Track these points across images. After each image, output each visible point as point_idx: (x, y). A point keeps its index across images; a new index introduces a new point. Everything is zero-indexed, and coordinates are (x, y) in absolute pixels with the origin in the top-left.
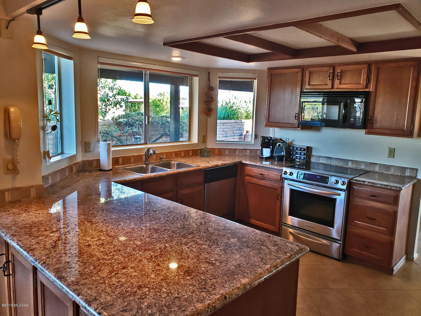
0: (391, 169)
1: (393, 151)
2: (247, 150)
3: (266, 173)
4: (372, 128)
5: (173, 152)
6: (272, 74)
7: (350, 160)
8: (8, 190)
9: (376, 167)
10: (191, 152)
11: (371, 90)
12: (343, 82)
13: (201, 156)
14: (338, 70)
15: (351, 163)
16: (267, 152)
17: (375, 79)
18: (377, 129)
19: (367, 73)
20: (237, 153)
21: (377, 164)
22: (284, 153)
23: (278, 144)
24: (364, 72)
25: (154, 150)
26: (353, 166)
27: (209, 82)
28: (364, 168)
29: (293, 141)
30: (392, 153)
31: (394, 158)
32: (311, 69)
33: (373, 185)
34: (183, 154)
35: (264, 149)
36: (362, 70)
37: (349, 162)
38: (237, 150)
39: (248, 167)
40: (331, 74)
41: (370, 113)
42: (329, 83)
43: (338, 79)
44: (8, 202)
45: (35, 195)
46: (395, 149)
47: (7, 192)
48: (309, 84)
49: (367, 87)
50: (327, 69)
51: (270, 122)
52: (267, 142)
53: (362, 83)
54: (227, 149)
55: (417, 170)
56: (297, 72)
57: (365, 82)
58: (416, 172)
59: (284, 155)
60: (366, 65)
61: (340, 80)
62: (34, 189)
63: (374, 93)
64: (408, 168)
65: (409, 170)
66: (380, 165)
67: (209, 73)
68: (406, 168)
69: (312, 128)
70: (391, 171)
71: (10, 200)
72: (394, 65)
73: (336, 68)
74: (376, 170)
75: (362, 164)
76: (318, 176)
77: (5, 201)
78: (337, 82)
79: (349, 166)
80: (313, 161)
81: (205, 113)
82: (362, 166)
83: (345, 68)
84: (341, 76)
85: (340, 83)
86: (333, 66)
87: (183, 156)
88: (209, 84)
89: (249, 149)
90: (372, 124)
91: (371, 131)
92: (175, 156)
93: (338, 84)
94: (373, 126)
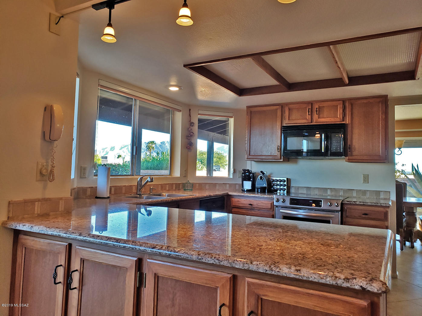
0: (367, 194)
1: (367, 177)
2: (227, 185)
3: (255, 203)
4: (352, 155)
5: (159, 184)
6: (251, 112)
7: (329, 188)
8: (39, 200)
9: (353, 193)
10: (174, 185)
11: (347, 123)
12: (321, 116)
13: (185, 190)
14: (316, 106)
15: (330, 191)
16: (248, 185)
17: (350, 114)
18: (356, 156)
19: (343, 108)
20: (217, 188)
21: (354, 190)
22: (266, 185)
23: (259, 177)
24: (340, 107)
25: (151, 177)
26: (332, 194)
27: (190, 118)
28: (342, 194)
29: (271, 174)
30: (366, 179)
31: (368, 183)
32: (291, 106)
33: (365, 204)
34: (168, 188)
35: (245, 182)
36: (338, 106)
37: (328, 190)
38: (217, 185)
39: (235, 198)
40: (310, 110)
41: (349, 143)
42: (308, 117)
43: (317, 114)
44: (36, 215)
45: (63, 209)
46: (368, 175)
47: (37, 202)
48: (289, 120)
49: (343, 121)
50: (305, 106)
51: (251, 155)
52: (248, 176)
53: (338, 117)
54: (207, 183)
55: (389, 192)
56: (277, 109)
57: (342, 116)
58: (389, 194)
59: (267, 186)
60: (341, 102)
61: (319, 114)
62: (63, 201)
63: (350, 125)
64: (382, 191)
65: (383, 193)
66: (358, 191)
67: (190, 110)
68: (379, 192)
69: (289, 161)
70: (367, 195)
71: (39, 212)
72: (365, 101)
73: (313, 105)
74: (353, 195)
75: (340, 191)
76: (311, 200)
77: (34, 213)
78: (315, 116)
79: (328, 194)
80: (292, 191)
81: (187, 147)
82: (341, 193)
83: (322, 105)
84: (320, 111)
85: (319, 118)
86: (311, 103)
87: (168, 189)
88: (190, 120)
89: (228, 184)
90: (351, 151)
91: (350, 157)
92: (161, 189)
93: (317, 118)
94: (352, 153)
